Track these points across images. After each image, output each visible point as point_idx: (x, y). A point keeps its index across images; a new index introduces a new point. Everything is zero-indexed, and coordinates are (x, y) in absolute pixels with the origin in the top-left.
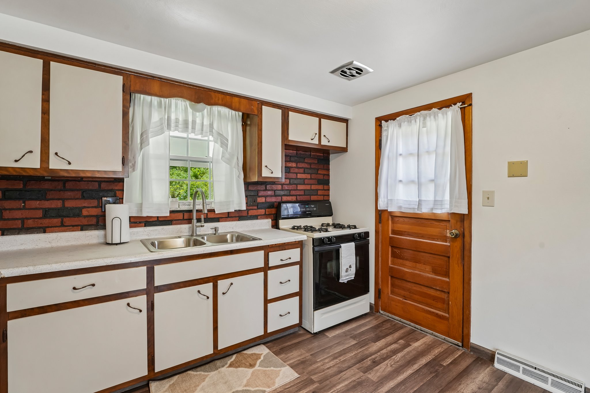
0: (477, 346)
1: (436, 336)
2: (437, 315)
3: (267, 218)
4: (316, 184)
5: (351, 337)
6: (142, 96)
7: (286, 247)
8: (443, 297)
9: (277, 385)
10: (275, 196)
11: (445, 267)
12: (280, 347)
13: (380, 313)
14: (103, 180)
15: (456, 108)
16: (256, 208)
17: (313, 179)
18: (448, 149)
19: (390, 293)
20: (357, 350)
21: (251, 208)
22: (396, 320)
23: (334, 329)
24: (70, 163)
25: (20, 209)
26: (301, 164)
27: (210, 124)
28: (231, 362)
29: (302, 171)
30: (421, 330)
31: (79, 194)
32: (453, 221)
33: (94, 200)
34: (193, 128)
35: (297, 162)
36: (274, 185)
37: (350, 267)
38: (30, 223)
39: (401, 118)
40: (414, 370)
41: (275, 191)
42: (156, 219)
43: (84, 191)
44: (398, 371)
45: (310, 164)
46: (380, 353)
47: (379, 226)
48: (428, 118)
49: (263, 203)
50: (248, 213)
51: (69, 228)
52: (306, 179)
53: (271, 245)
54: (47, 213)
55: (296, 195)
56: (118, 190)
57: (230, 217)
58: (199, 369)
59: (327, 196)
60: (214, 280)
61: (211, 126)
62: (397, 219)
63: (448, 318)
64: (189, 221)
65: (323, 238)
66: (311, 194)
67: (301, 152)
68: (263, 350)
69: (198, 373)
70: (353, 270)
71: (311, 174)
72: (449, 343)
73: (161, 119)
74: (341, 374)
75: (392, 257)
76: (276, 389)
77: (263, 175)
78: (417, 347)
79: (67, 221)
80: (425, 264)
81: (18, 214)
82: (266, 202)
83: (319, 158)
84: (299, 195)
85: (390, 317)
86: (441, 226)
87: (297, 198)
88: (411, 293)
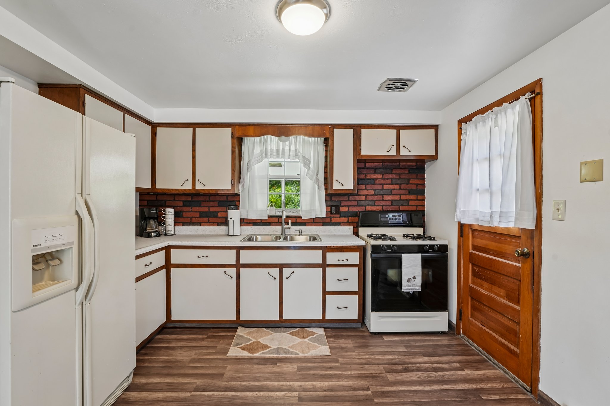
0: (544, 395)
1: (507, 374)
2: (508, 349)
3: (350, 225)
4: (407, 195)
5: (405, 346)
6: (249, 138)
7: (345, 250)
8: (515, 328)
9: (309, 354)
10: (358, 205)
11: (518, 292)
12: (336, 334)
13: (461, 335)
14: (229, 194)
15: (524, 100)
16: (338, 216)
17: (403, 189)
18: (515, 149)
19: (470, 316)
20: (399, 356)
21: (334, 215)
22: (473, 346)
23: (395, 336)
24: (205, 186)
25: (190, 212)
26: (387, 175)
27: (296, 150)
28: (293, 332)
29: (389, 181)
30: (494, 363)
31: (217, 204)
32: (524, 238)
33: (224, 207)
34: (283, 155)
35: (383, 173)
36: (357, 196)
37: (414, 278)
38: (194, 220)
39: (477, 118)
40: (441, 388)
41: (358, 201)
42: (260, 222)
43: (219, 202)
44: (421, 383)
45: (399, 174)
46: (420, 366)
47: (461, 239)
48: (499, 115)
49: (345, 212)
50: (331, 221)
51: (212, 224)
52: (394, 189)
53: (329, 246)
54: (202, 215)
55: (382, 206)
56: (237, 201)
57: (315, 223)
58: (270, 329)
59: (421, 207)
60: (281, 267)
61: (297, 151)
62: (476, 233)
63: (518, 354)
64: (279, 224)
65: (381, 246)
66: (401, 204)
67: (387, 163)
68: (320, 332)
69: (268, 331)
70: (419, 281)
71: (400, 184)
72: (518, 385)
73: (261, 151)
74: (365, 366)
75: (472, 275)
76: (307, 356)
77: (334, 188)
78: (469, 375)
79: (211, 220)
80: (499, 287)
81: (189, 215)
82: (349, 211)
83: (411, 167)
84: (386, 205)
85: (468, 342)
86: (514, 242)
87: (383, 208)
88: (487, 318)
